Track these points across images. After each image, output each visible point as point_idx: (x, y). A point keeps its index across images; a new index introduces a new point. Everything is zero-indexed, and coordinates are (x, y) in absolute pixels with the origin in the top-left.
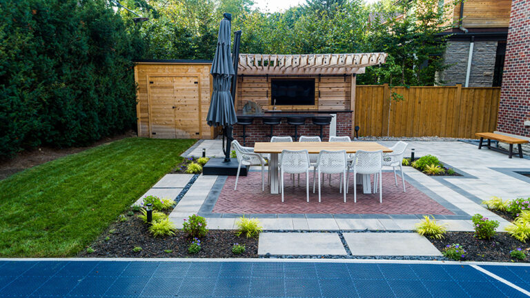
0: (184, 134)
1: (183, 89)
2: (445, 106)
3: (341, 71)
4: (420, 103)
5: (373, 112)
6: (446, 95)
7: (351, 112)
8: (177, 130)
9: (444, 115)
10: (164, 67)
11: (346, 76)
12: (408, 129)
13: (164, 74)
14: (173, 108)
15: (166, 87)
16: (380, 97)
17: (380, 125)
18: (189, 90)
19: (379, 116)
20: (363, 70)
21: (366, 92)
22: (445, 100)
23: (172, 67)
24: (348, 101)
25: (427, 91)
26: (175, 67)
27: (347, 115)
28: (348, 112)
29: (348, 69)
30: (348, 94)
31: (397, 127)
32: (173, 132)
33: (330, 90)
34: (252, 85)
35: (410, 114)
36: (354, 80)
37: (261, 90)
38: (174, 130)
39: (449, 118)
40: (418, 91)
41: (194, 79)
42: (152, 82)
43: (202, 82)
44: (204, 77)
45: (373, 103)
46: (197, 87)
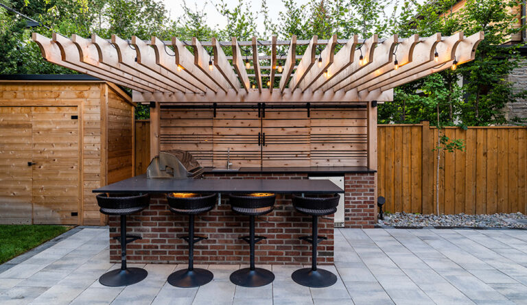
0: (49, 214)
1: (49, 130)
3: (350, 96)
4: (485, 154)
5: (405, 171)
7: (373, 173)
8: (36, 208)
10: (14, 88)
11: (358, 108)
12: (469, 200)
13: (14, 102)
14: (30, 164)
15: (18, 126)
16: (417, 144)
17: (418, 194)
18: (62, 130)
19: (416, 178)
20: (388, 95)
21: (392, 135)
23: (30, 88)
24: (364, 152)
26: (36, 88)
27: (364, 178)
28: (366, 173)
29: (362, 93)
30: (362, 139)
31: (449, 196)
32: (26, 211)
33: (284, 133)
34: (231, 123)
35: (469, 174)
36: (373, 113)
38: (29, 207)
40: (481, 133)
41: (71, 112)
43: (86, 116)
44: (88, 106)
45: (404, 154)
46: (79, 125)
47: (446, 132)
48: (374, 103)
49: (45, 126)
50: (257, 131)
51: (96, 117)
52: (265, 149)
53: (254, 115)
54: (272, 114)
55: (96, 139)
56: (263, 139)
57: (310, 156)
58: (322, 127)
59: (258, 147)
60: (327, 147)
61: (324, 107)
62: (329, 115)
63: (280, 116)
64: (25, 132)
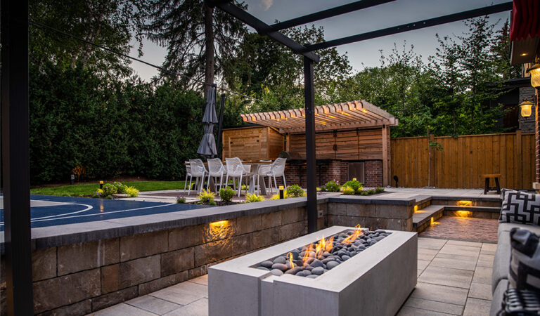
2: (502, 155)
4: (471, 152)
5: (420, 164)
6: (503, 143)
9: (502, 165)
10: (239, 131)
13: (239, 136)
15: (240, 146)
18: (254, 146)
22: (503, 149)
23: (244, 130)
25: (479, 139)
26: (246, 130)
33: (346, 144)
35: (460, 165)
37: (329, 144)
39: (509, 169)
40: (468, 140)
41: (256, 139)
42: (231, 143)
43: (262, 141)
44: (263, 136)
45: (419, 154)
46: (259, 144)
47: (445, 140)
48: (384, 126)
49: (248, 145)
50: (333, 143)
51: (265, 140)
52: (337, 152)
53: (332, 136)
54: (339, 135)
55: (265, 150)
56: (335, 148)
57: (358, 155)
58: (365, 139)
59: (333, 152)
60: (367, 150)
61: (365, 129)
62: (368, 133)
63: (344, 136)
64: (242, 148)
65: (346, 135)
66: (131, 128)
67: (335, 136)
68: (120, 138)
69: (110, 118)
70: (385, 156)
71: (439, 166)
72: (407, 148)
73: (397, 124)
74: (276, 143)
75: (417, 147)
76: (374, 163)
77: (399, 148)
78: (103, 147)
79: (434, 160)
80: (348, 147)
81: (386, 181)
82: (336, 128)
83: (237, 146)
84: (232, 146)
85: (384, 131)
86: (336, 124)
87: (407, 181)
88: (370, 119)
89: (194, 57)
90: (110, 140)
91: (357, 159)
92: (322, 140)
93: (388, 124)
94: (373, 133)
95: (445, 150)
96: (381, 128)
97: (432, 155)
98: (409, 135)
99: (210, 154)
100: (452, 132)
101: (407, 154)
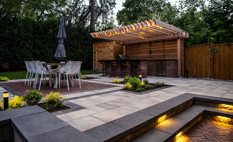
10: (100, 43)
18: (107, 52)
26: (103, 43)
33: (156, 50)
41: (108, 47)
42: (97, 50)
43: (111, 48)
44: (111, 46)
45: (203, 56)
46: (110, 51)
47: (222, 46)
48: (178, 38)
49: (104, 51)
50: (149, 50)
51: (112, 48)
52: (151, 55)
53: (148, 45)
54: (153, 45)
55: (112, 53)
56: (150, 52)
57: (164, 56)
58: (168, 47)
59: (149, 55)
60: (169, 54)
61: (168, 41)
62: (170, 43)
63: (155, 45)
64: (102, 53)
65: (157, 44)
66: (34, 42)
67: (150, 45)
68: (27, 48)
69: (20, 37)
70: (179, 57)
71: (217, 65)
72: (195, 52)
73: (188, 36)
74: (119, 50)
75: (202, 51)
76: (171, 62)
77: (190, 52)
78: (16, 53)
79: (213, 60)
80: (158, 51)
81: (179, 73)
82: (150, 40)
83: (100, 51)
84: (97, 52)
85: (179, 41)
86: (150, 38)
87: (195, 73)
88: (169, 34)
89: (86, 7)
90: (20, 49)
91: (163, 59)
92: (143, 48)
93: (181, 36)
94: (172, 43)
95: (221, 53)
96: (177, 40)
97: (212, 57)
98: (197, 44)
99: (61, 57)
100: (227, 41)
101: (195, 56)
